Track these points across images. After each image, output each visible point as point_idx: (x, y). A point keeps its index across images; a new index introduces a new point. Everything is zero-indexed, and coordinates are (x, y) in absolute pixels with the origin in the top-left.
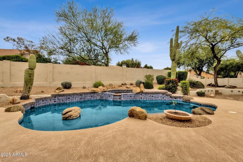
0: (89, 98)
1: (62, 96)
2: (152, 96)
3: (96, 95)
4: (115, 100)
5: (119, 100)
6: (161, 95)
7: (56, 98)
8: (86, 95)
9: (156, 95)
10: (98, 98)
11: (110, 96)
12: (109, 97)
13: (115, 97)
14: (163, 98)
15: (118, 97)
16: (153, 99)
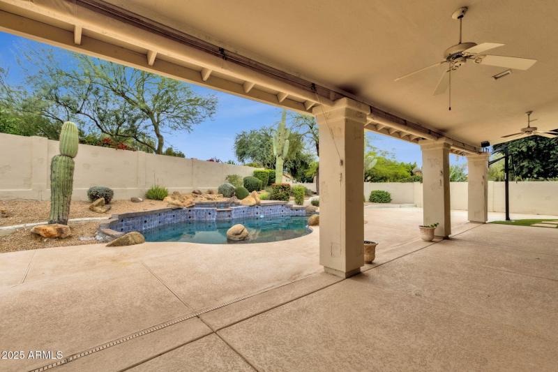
0: (169, 219)
1: (133, 217)
3: (179, 213)
4: (220, 219)
5: (228, 218)
6: (280, 207)
9: (275, 207)
10: (183, 218)
11: (210, 214)
12: (209, 216)
13: (221, 214)
14: (282, 211)
15: (226, 214)
16: (272, 213)
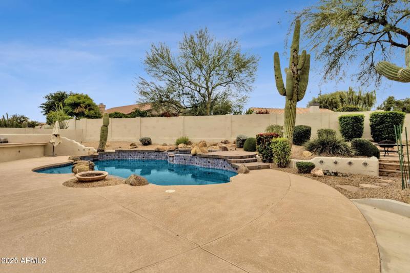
0: (153, 157)
1: (125, 152)
2: (209, 162)
5: (172, 163)
6: (221, 161)
7: (120, 154)
8: (150, 154)
9: (215, 160)
10: (163, 158)
14: (224, 167)
16: (211, 167)
